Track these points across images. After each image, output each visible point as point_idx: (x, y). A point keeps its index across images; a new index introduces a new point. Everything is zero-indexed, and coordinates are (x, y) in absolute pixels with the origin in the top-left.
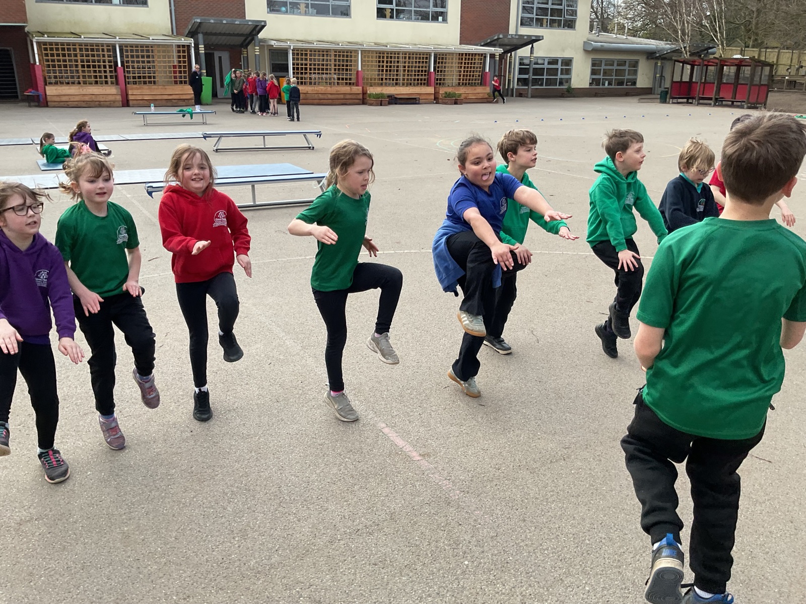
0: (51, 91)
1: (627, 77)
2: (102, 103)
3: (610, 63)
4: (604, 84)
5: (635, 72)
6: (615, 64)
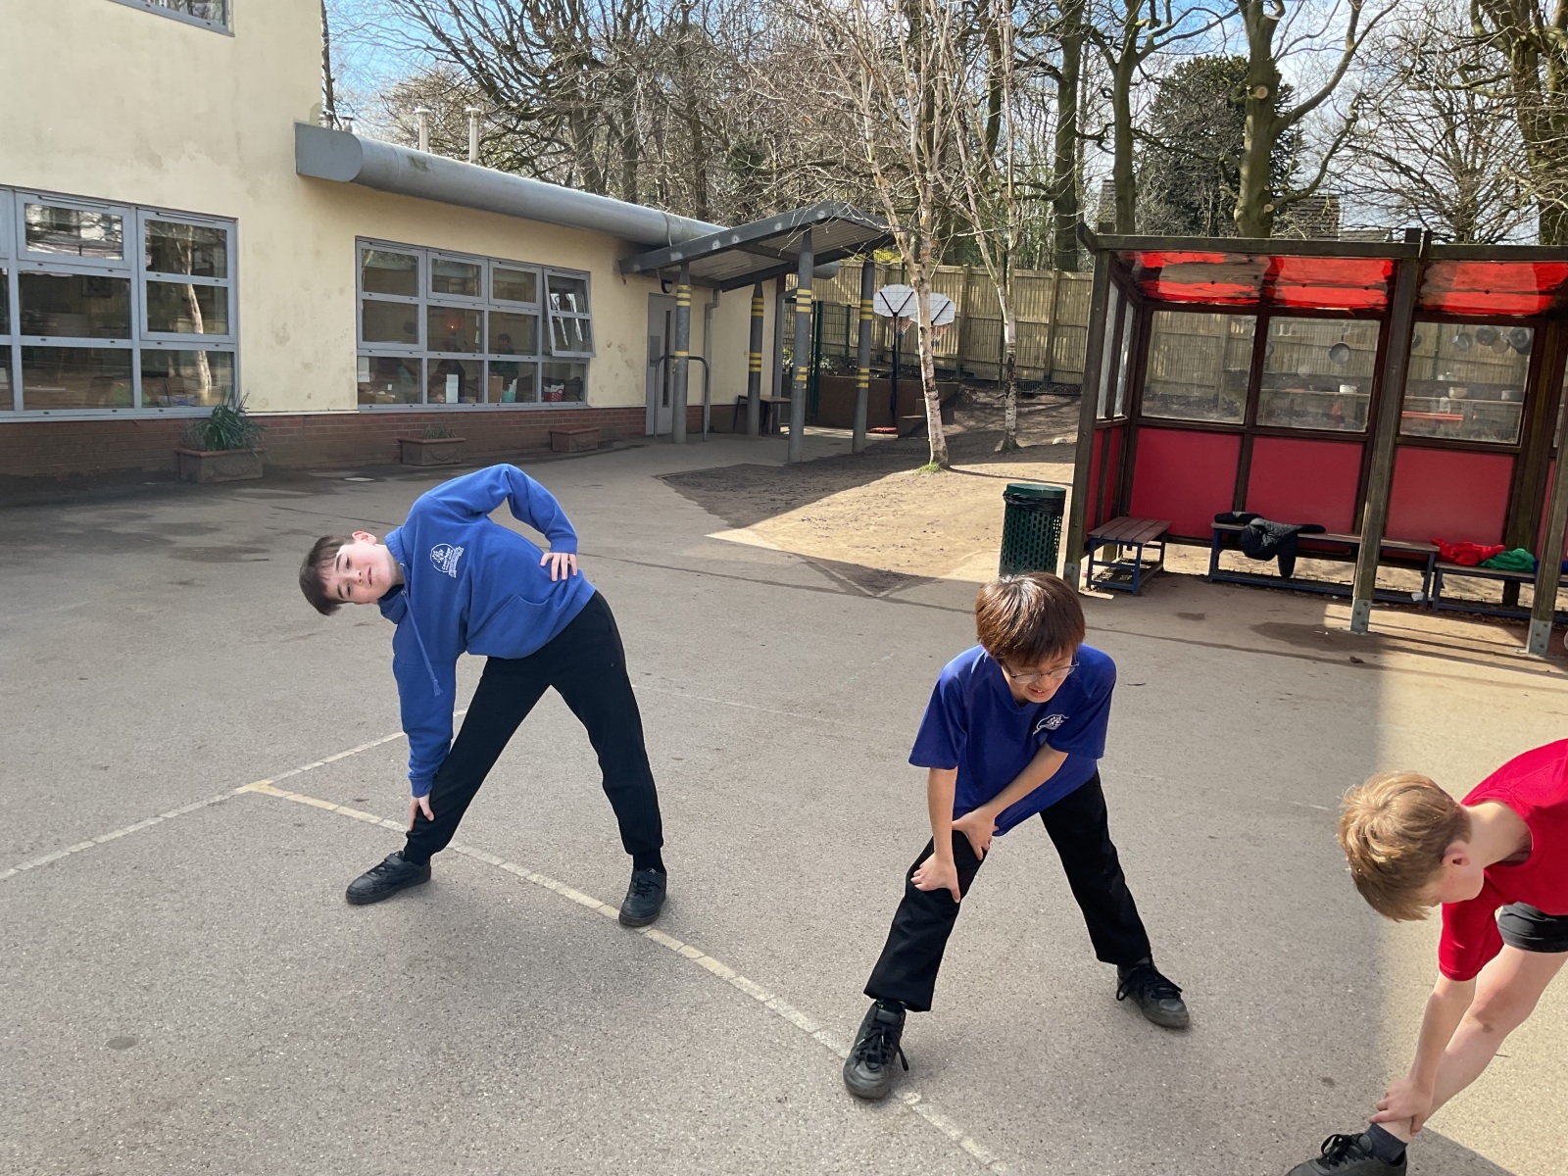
3: (459, 274)
5: (582, 332)
6: (487, 283)
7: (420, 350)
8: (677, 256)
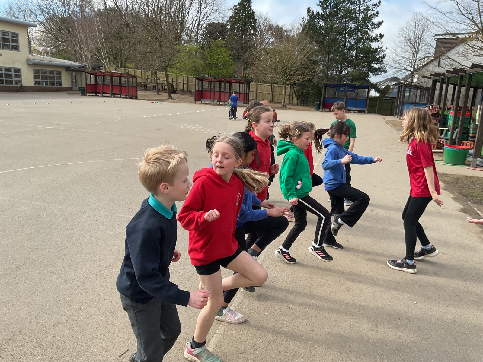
1: (56, 81)
3: (45, 72)
4: (43, 84)
5: (60, 78)
6: (48, 73)
7: (40, 80)
8: (72, 69)
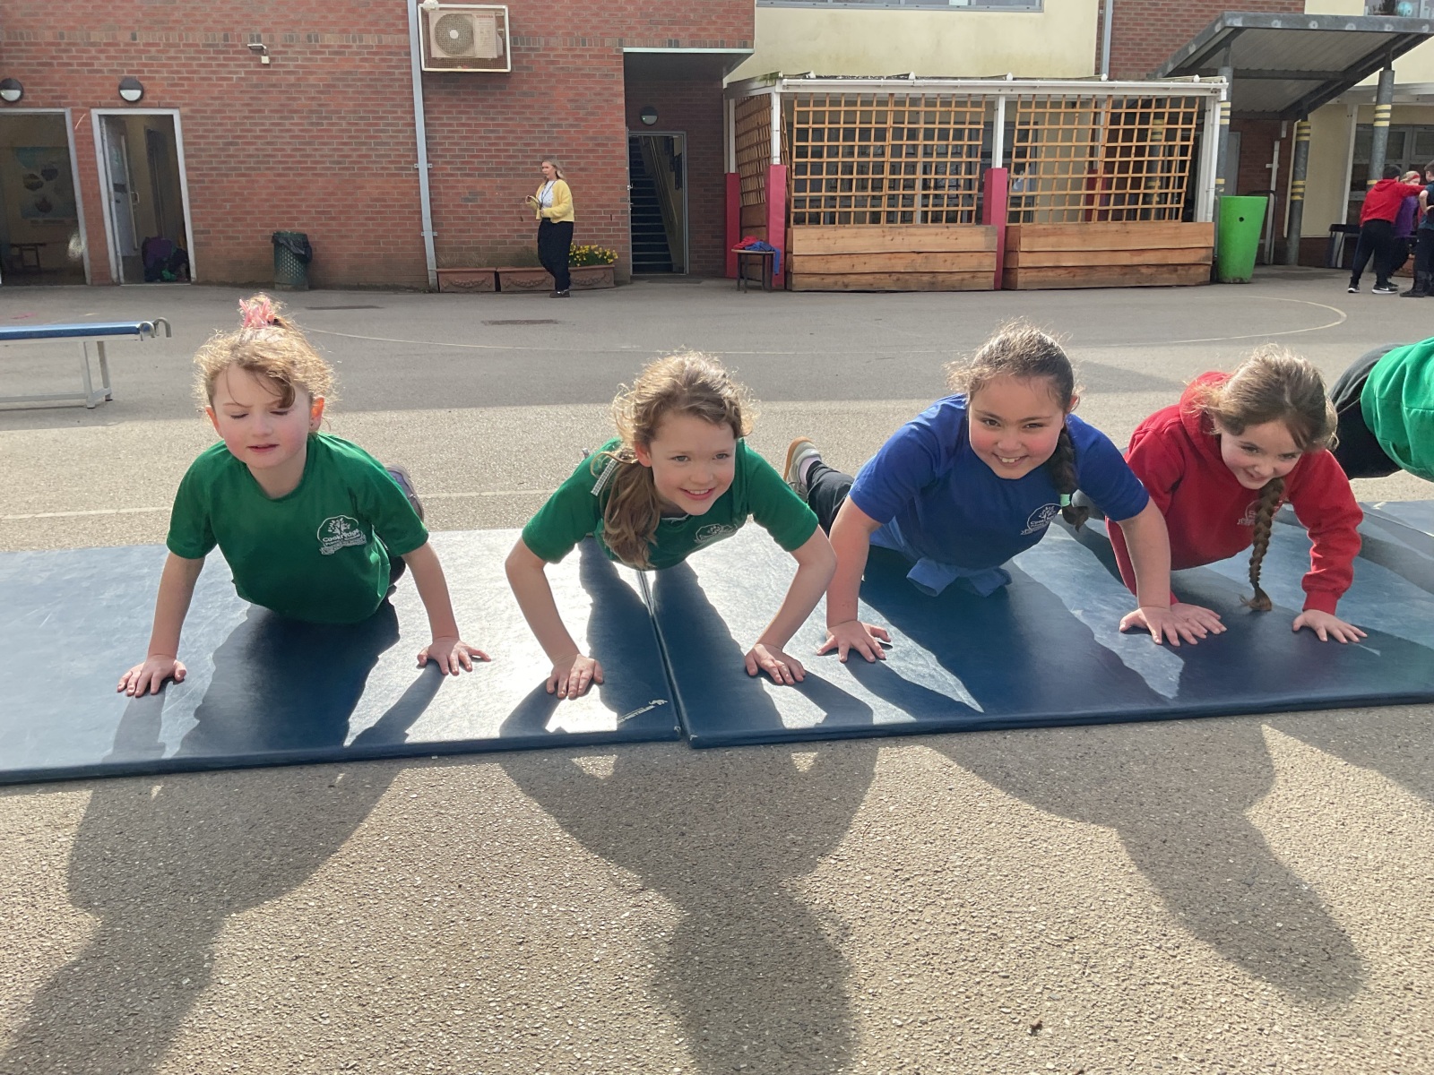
0: (805, 241)
2: (940, 278)
